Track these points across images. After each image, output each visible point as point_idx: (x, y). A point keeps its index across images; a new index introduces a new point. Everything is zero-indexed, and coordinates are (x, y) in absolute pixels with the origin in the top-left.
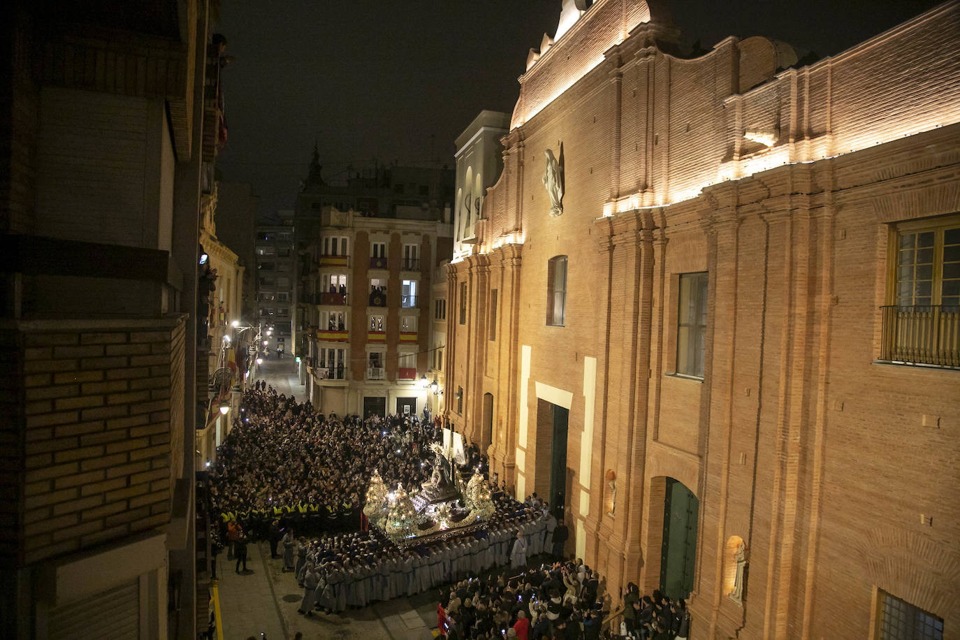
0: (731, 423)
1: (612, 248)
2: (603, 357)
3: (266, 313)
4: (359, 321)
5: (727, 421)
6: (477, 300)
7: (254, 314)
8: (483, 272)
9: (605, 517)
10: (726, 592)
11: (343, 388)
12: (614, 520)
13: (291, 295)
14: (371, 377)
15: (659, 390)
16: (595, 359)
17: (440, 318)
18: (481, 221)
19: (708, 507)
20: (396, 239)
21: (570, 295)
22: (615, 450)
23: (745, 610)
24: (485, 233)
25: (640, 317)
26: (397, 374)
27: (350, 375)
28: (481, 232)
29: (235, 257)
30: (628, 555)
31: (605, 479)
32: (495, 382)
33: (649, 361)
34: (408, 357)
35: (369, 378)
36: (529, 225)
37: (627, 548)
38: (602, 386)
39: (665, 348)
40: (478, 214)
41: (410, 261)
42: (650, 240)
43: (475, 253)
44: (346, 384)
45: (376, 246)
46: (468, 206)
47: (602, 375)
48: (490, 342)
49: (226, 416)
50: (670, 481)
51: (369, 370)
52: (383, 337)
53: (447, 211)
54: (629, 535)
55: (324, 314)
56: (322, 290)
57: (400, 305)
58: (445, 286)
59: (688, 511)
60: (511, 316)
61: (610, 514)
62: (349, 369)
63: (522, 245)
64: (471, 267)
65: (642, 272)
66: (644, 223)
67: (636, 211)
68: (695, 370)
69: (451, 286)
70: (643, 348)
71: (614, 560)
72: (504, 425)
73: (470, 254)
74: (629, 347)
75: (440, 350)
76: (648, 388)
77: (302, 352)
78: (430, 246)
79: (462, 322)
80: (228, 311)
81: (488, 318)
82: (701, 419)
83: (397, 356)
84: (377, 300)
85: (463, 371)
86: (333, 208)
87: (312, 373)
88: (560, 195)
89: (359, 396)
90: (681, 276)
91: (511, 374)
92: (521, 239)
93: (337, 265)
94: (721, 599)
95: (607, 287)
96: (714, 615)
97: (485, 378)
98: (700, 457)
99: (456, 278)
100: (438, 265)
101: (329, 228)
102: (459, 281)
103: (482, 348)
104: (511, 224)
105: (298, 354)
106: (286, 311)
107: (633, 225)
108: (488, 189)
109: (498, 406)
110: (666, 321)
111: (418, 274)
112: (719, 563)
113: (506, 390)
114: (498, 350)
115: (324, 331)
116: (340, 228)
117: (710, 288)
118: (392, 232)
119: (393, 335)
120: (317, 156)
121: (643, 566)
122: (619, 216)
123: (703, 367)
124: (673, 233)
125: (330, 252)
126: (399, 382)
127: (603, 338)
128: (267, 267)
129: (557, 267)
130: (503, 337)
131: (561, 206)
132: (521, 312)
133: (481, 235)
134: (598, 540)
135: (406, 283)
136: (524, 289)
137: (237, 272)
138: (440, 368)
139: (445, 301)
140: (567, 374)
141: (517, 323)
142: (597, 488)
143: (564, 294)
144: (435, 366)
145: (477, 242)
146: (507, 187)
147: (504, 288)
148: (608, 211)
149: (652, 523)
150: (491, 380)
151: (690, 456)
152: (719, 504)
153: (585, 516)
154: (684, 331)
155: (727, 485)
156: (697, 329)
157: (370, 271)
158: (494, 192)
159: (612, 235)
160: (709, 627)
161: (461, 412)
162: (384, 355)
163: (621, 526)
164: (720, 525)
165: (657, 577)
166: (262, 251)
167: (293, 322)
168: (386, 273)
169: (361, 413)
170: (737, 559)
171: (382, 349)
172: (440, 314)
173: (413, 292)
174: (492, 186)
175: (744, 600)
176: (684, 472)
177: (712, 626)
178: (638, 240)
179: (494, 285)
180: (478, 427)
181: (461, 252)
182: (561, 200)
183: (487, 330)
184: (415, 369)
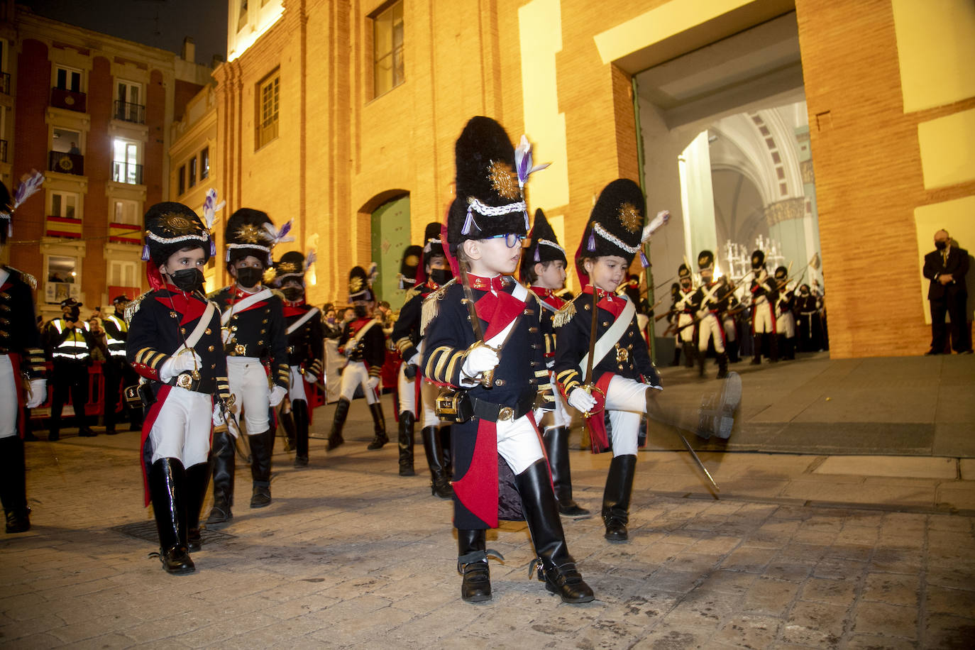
14: (53, 300)
20: (101, 66)
26: (105, 297)
34: (124, 268)
35: (48, 300)
41: (127, 106)
45: (63, 72)
51: (49, 286)
52: (76, 229)
57: (108, 177)
78: (164, 90)
83: (104, 264)
84: (66, 162)
111: (144, 130)
118: (94, 54)
119: (96, 226)
135: (119, 144)
157: (51, 112)
168: (83, 119)
173: (132, 159)
184: (139, 289)
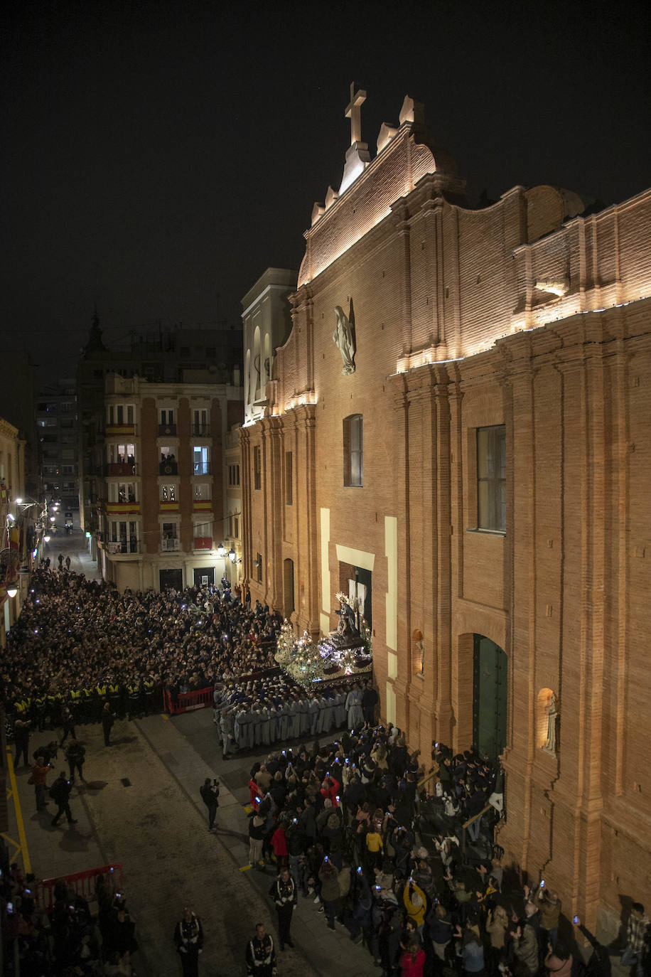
0: (535, 575)
1: (407, 405)
2: (403, 516)
3: (51, 487)
4: (151, 492)
5: (531, 574)
6: (272, 463)
7: (38, 489)
8: (276, 435)
9: (413, 678)
10: (539, 745)
11: (137, 562)
12: (423, 680)
13: (76, 468)
14: (166, 549)
15: (461, 547)
16: (396, 518)
17: (234, 484)
18: (272, 382)
19: (517, 662)
20: (184, 406)
21: (367, 454)
22: (421, 609)
23: (559, 762)
24: (276, 395)
25: (439, 473)
26: (193, 544)
27: (144, 547)
28: (272, 394)
29: (15, 431)
30: (440, 715)
31: (411, 639)
32: (294, 546)
33: (450, 518)
34: (203, 526)
35: (163, 550)
36: (322, 385)
37: (438, 709)
38: (404, 544)
39: (466, 503)
40: (269, 375)
41: (200, 427)
42: (445, 395)
43: (268, 415)
44: (140, 558)
45: (164, 413)
46: (257, 366)
47: (404, 534)
48: (287, 506)
49: (14, 598)
50: (478, 638)
51: (164, 541)
52: (176, 507)
53: (237, 373)
54: (440, 696)
55: (113, 486)
56: (109, 461)
57: (191, 472)
58: (238, 451)
59: (497, 666)
60: (307, 479)
61: (419, 675)
62: (142, 542)
63: (315, 405)
64: (264, 430)
65: (439, 428)
66: (438, 378)
67: (430, 366)
68: (496, 524)
69: (245, 450)
70: (443, 506)
71: (426, 721)
72: (306, 591)
73: (262, 416)
74: (429, 504)
75: (237, 517)
76: (451, 545)
77: (91, 527)
78: (221, 410)
79: (258, 487)
80: (10, 487)
81: (284, 483)
82: (505, 573)
83: (192, 526)
84: (168, 469)
85: (261, 539)
86: (116, 375)
87: (104, 548)
88: (351, 353)
89: (154, 569)
90: (478, 429)
91: (311, 537)
92: (314, 400)
93: (123, 434)
94: (534, 752)
95: (404, 445)
96: (529, 768)
97: (284, 544)
98: (507, 611)
99: (249, 442)
100: (229, 429)
101: (113, 396)
102: (252, 445)
103: (279, 513)
104: (303, 384)
105: (87, 529)
106: (72, 485)
107: (428, 380)
108: (277, 349)
109: (299, 572)
110: (465, 476)
111: (209, 441)
112: (530, 716)
113: (306, 554)
114: (296, 515)
115: (114, 504)
116: (125, 395)
117: (507, 440)
118: (180, 397)
119: (186, 504)
120: (97, 321)
121: (455, 725)
122: (413, 371)
123: (504, 521)
124: (467, 387)
125: (116, 421)
126: (195, 553)
127: (402, 496)
128: (50, 439)
129: (352, 426)
130: (300, 500)
131: (353, 364)
132: (318, 474)
133: (272, 397)
134: (408, 702)
135: (197, 449)
136: (319, 450)
137: (18, 446)
138: (237, 536)
139: (238, 466)
140: (367, 535)
141: (314, 485)
142: (406, 650)
143: (360, 454)
144: (231, 534)
145: (269, 404)
146: (297, 346)
147: (299, 450)
148: (401, 367)
149: (462, 681)
150: (290, 545)
151: (498, 611)
152: (528, 657)
153: (394, 679)
154: (483, 485)
155: (535, 639)
156: (497, 483)
157: (159, 440)
158: (283, 352)
159: (407, 391)
160: (524, 781)
161: (261, 579)
162: (178, 526)
163: (431, 687)
164: (530, 678)
165: (469, 735)
166: (43, 423)
167: (80, 496)
168: (176, 441)
169: (157, 587)
170: (548, 713)
171: (175, 519)
172: (234, 480)
173: (205, 459)
174: (282, 346)
175: (557, 751)
176: (491, 628)
177: (527, 780)
178: (434, 395)
179: (288, 447)
180: (280, 595)
181: (253, 416)
182: (353, 358)
183: (284, 494)
184: (211, 538)
